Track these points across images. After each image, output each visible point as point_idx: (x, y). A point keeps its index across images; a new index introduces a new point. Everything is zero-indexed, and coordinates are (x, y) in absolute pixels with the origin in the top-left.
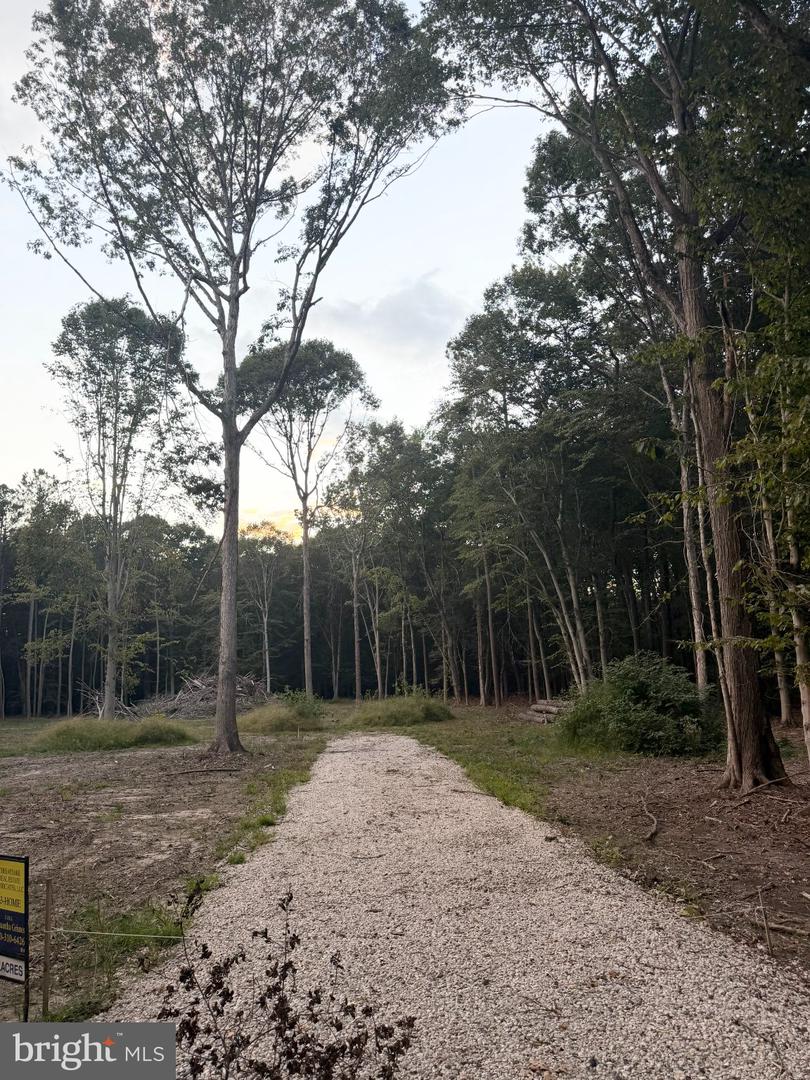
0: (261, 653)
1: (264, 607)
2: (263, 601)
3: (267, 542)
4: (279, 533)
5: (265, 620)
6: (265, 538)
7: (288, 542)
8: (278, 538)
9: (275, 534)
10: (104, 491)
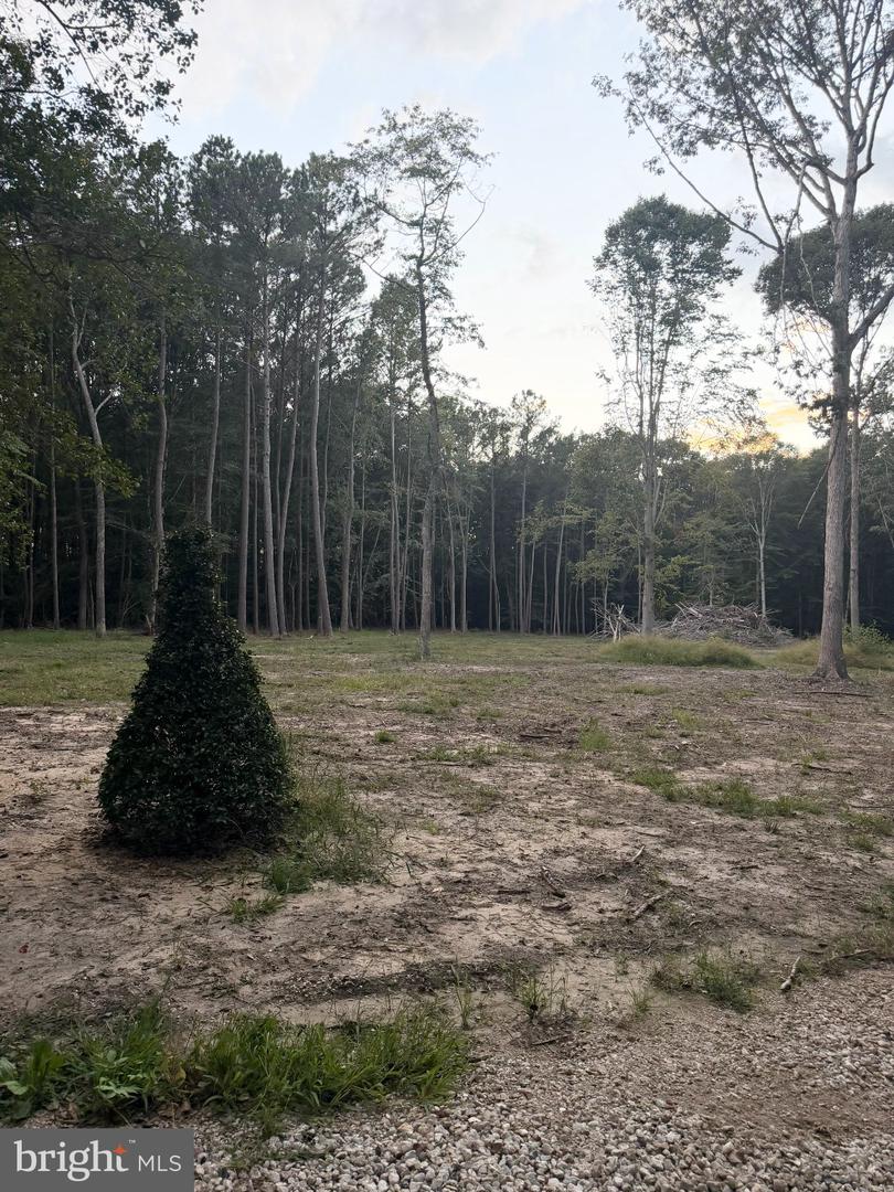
0: (753, 585)
1: (761, 531)
2: (760, 527)
3: (763, 456)
4: (781, 445)
5: (762, 547)
6: (761, 453)
7: (792, 455)
8: (779, 452)
9: (777, 446)
10: (642, 411)
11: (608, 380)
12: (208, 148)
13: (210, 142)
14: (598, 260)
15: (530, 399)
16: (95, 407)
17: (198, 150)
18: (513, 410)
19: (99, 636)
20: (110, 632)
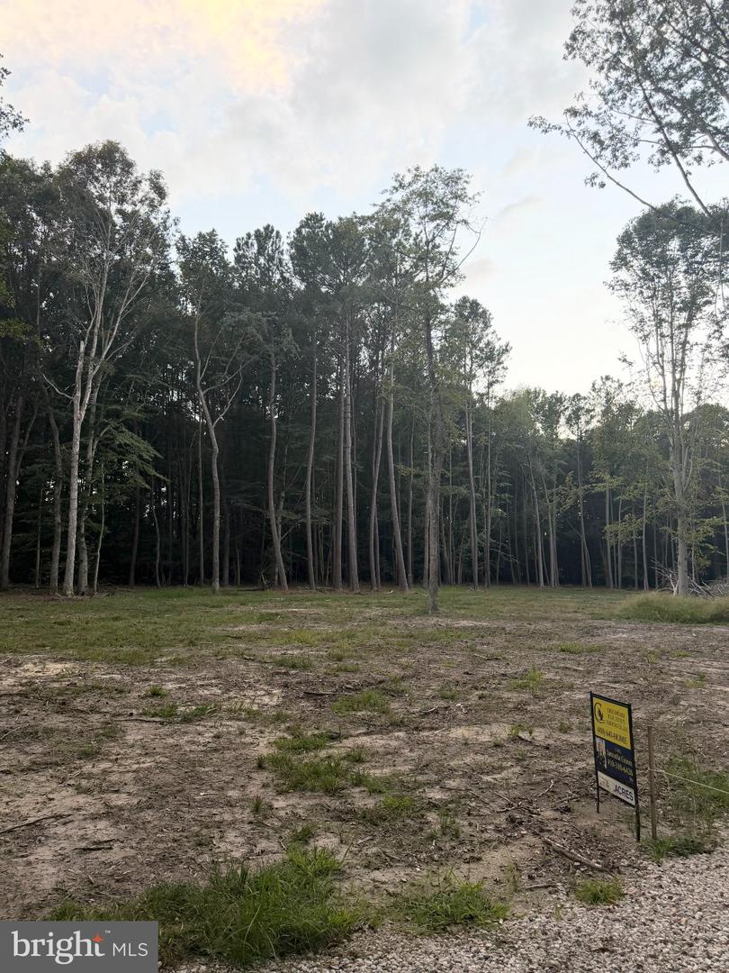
10: (665, 386)
11: (630, 364)
12: (305, 224)
13: (307, 219)
14: (614, 264)
15: (608, 383)
16: (213, 422)
17: (298, 226)
18: (593, 393)
19: (214, 592)
20: (222, 589)
